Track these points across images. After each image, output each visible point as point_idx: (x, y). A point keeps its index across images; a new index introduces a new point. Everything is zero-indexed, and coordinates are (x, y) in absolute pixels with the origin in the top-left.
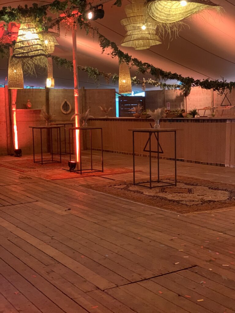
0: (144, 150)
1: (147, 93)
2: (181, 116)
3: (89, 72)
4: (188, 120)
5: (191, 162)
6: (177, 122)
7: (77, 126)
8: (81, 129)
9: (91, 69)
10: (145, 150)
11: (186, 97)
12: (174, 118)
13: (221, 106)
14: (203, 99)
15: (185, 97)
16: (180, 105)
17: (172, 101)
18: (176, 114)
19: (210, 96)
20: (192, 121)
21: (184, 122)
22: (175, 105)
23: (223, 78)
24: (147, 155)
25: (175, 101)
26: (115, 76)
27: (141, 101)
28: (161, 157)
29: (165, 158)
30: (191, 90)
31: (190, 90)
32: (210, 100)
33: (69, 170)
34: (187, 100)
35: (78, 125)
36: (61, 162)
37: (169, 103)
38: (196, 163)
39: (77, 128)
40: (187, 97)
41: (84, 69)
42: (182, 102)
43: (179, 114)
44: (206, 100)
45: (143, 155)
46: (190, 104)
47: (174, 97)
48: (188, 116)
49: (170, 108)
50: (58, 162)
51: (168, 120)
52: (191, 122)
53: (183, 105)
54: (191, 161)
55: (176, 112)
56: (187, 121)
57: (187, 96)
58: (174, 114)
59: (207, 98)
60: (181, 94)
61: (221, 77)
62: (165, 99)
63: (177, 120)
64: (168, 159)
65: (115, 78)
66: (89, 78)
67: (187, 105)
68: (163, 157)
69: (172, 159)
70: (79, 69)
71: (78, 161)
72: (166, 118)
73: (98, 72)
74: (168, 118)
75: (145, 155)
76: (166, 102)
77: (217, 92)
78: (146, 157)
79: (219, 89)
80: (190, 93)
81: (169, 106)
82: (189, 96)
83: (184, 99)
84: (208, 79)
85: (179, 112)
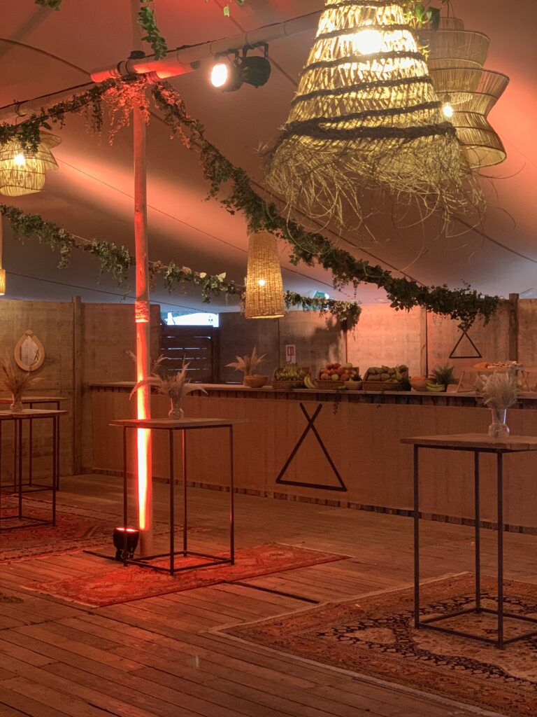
0: (279, 481)
1: (223, 317)
2: (406, 385)
3: (102, 256)
4: (435, 399)
5: (447, 522)
6: (396, 403)
7: (141, 415)
8: (154, 428)
9: (109, 247)
10: (283, 479)
11: (345, 332)
12: (387, 392)
13: (450, 357)
14: (395, 339)
15: (342, 332)
16: (327, 353)
17: (302, 341)
18: (387, 381)
19: (419, 331)
21: (421, 404)
22: (312, 352)
23: (470, 286)
24: (288, 493)
25: (312, 343)
26: (173, 270)
27: (209, 338)
28: (339, 502)
29: (352, 506)
30: (361, 314)
31: (358, 315)
32: (417, 343)
33: (114, 556)
34: (350, 339)
35: (147, 414)
36: (53, 523)
37: (294, 346)
38: (463, 524)
39: (143, 424)
40: (348, 331)
41: (89, 247)
42: (331, 343)
43: (396, 381)
44: (405, 340)
45: (275, 493)
46: (358, 350)
47: (309, 331)
49: (297, 358)
50: (47, 523)
51: (366, 396)
52: (448, 405)
53: (336, 352)
54: (447, 517)
55: (388, 376)
56: (431, 402)
57: (350, 329)
58: (381, 380)
59: (407, 336)
60: (329, 323)
61: (464, 282)
62: (282, 335)
63: (397, 399)
65: (171, 275)
66: (102, 272)
67: (349, 353)
68: (344, 501)
69: (378, 508)
70: (77, 247)
71: (142, 525)
72: (362, 392)
73: (128, 256)
74: (368, 392)
75: (282, 494)
76: (285, 344)
77: (459, 321)
78: (286, 499)
79: (465, 314)
80: (357, 323)
81: (291, 355)
82: (356, 328)
83: (338, 338)
84: (444, 286)
85: (395, 373)
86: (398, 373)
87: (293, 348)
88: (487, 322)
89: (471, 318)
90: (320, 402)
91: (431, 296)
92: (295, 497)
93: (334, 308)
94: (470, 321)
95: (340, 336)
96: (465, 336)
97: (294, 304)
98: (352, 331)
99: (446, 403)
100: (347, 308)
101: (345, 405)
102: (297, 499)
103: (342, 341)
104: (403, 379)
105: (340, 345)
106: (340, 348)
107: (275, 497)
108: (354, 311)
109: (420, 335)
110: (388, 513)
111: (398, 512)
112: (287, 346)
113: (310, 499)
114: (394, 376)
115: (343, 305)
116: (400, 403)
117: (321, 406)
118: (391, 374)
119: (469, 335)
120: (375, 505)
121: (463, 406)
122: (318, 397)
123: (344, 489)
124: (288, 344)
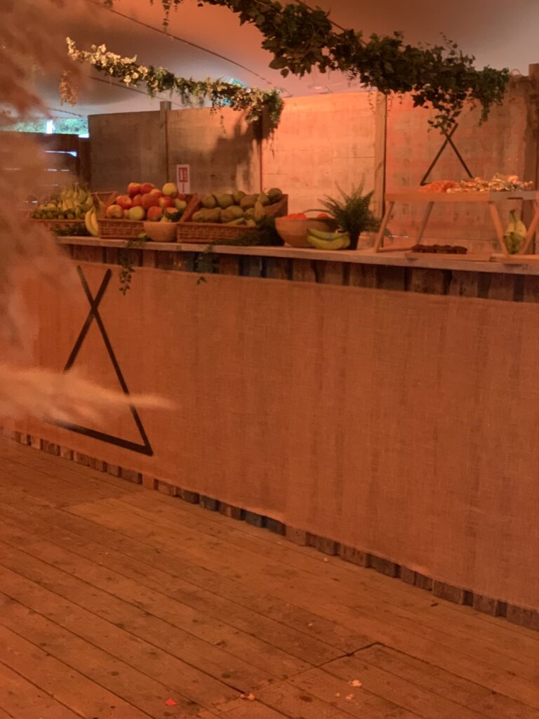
1: (94, 122)
2: (270, 235)
4: (319, 268)
5: (335, 555)
6: (241, 273)
11: (259, 143)
12: (219, 249)
13: (423, 183)
14: (335, 154)
15: (255, 143)
16: (233, 178)
17: (198, 159)
18: (233, 223)
19: (372, 139)
20: (351, 278)
21: (290, 278)
22: (213, 176)
23: (455, 46)
25: (213, 160)
27: (74, 154)
28: (140, 476)
29: (161, 487)
30: (284, 112)
31: (279, 112)
32: (370, 158)
34: (266, 154)
37: (187, 166)
38: (369, 566)
40: (264, 142)
42: (240, 162)
43: (251, 223)
44: (351, 155)
46: (278, 173)
47: (207, 143)
48: (312, 239)
49: (192, 186)
51: (183, 255)
52: (346, 282)
53: (247, 176)
54: (337, 545)
55: (236, 210)
56: (312, 275)
57: (267, 137)
58: (219, 221)
59: (354, 148)
60: (237, 128)
62: (171, 149)
63: (243, 265)
64: (177, 496)
68: (149, 475)
69: (206, 499)
74: (186, 247)
75: (53, 445)
76: (175, 164)
77: (430, 112)
78: (59, 454)
79: (442, 97)
80: (276, 127)
81: (184, 181)
82: (275, 136)
83: (250, 153)
84: (396, 34)
85: (253, 206)
86: (258, 206)
87: (185, 169)
88: (485, 117)
89: (454, 108)
90: (108, 266)
91: (366, 53)
92: (72, 452)
93: (235, 99)
94: (452, 113)
95: (252, 148)
96: (448, 145)
97: (161, 90)
98: (270, 141)
99: (341, 279)
100: (258, 100)
101: (147, 274)
102: (75, 457)
103: (255, 158)
104: (265, 217)
105: (252, 165)
106: (252, 169)
107: (42, 448)
108: (272, 105)
109: (374, 145)
110: (224, 513)
111: (242, 515)
112: (178, 166)
113: (95, 461)
114: (249, 211)
115: (252, 96)
116: (248, 275)
117: (108, 275)
118: (245, 208)
119: (455, 143)
120: (202, 493)
121: (379, 287)
122: (105, 254)
123: (147, 450)
124: (180, 163)
